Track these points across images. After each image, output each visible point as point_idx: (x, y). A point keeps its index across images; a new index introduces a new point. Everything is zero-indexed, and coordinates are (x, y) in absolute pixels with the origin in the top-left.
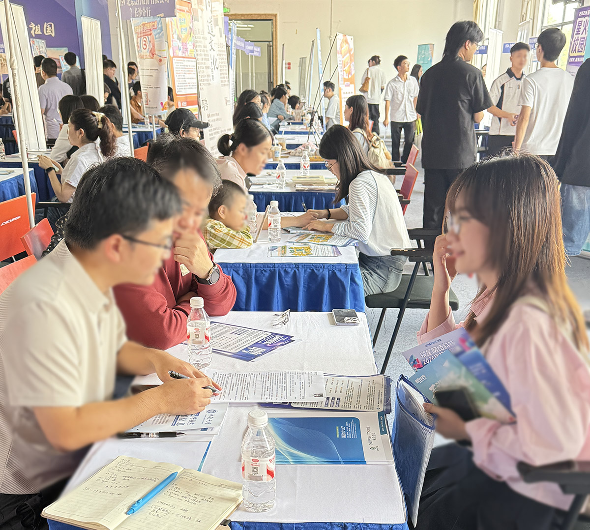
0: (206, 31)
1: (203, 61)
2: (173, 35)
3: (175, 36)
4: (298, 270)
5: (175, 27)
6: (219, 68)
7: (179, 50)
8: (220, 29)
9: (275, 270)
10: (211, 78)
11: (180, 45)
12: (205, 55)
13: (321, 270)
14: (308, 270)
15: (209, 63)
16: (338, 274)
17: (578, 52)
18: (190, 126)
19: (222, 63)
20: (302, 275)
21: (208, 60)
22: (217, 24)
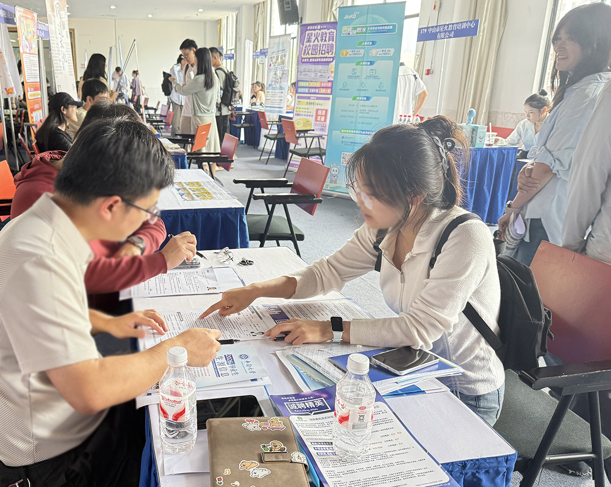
0: (58, 32)
1: (57, 55)
2: (22, 36)
3: (24, 38)
4: (197, 215)
5: (23, 31)
6: (68, 62)
7: (27, 48)
8: (66, 31)
9: (177, 215)
10: (63, 69)
11: (28, 44)
12: (58, 51)
13: (215, 214)
14: (205, 214)
15: (61, 57)
16: (229, 216)
17: (312, 54)
18: (68, 104)
19: (69, 57)
20: (200, 219)
21: (59, 54)
22: (64, 28)
